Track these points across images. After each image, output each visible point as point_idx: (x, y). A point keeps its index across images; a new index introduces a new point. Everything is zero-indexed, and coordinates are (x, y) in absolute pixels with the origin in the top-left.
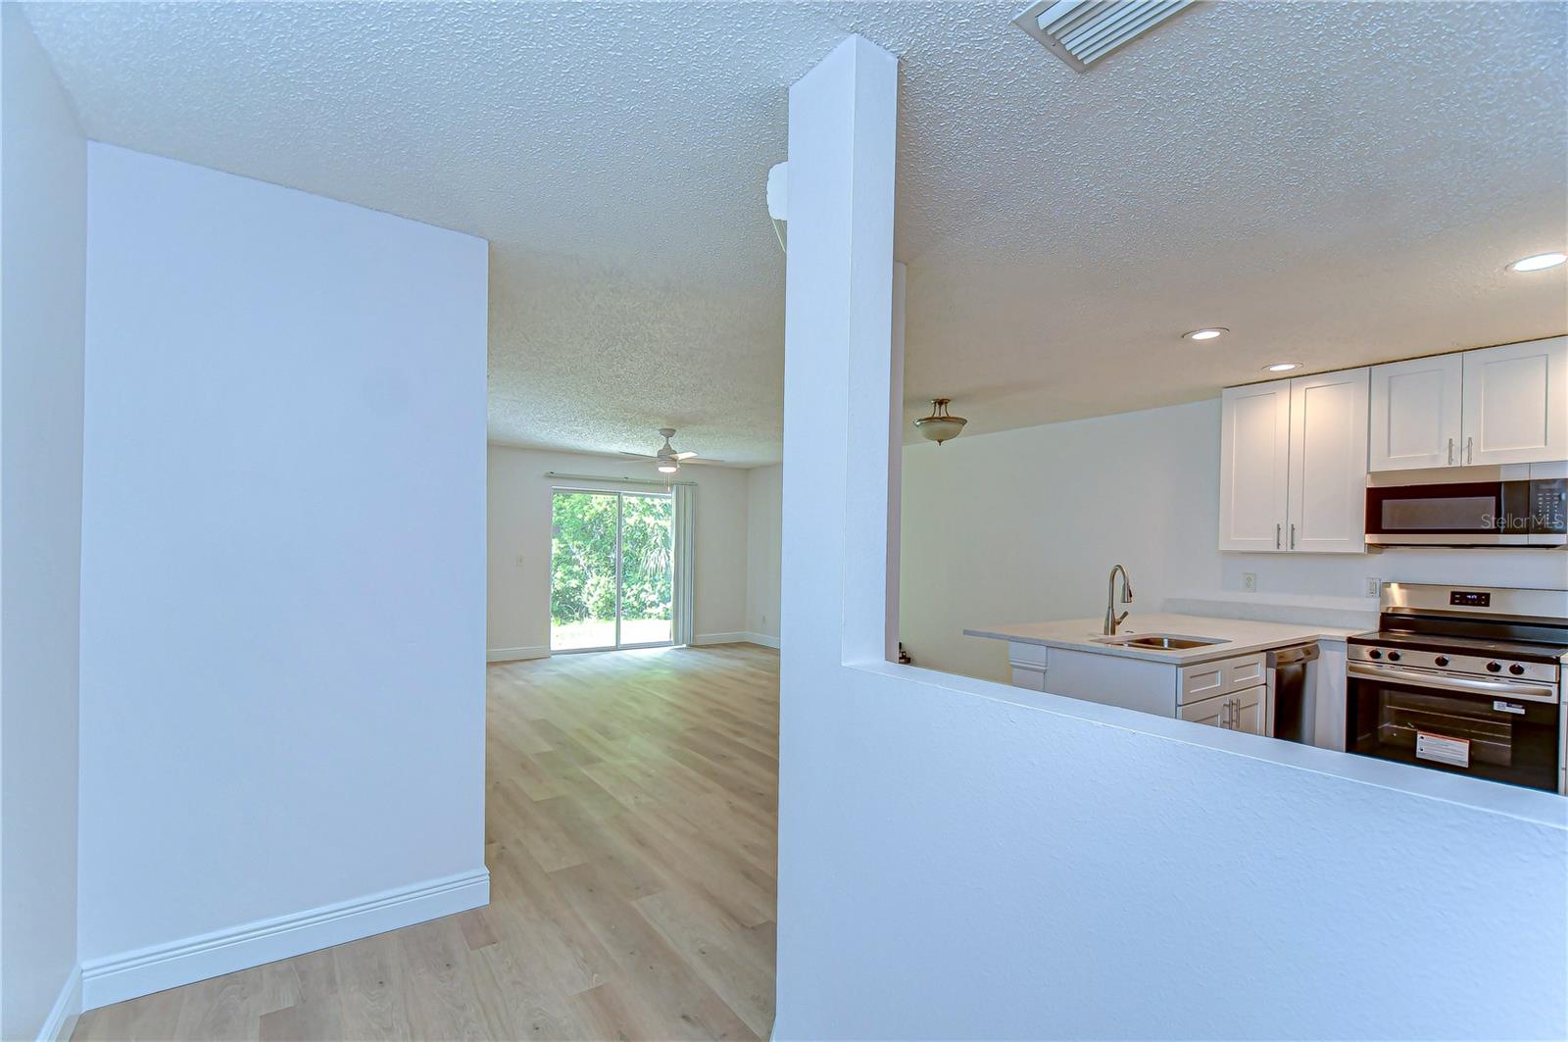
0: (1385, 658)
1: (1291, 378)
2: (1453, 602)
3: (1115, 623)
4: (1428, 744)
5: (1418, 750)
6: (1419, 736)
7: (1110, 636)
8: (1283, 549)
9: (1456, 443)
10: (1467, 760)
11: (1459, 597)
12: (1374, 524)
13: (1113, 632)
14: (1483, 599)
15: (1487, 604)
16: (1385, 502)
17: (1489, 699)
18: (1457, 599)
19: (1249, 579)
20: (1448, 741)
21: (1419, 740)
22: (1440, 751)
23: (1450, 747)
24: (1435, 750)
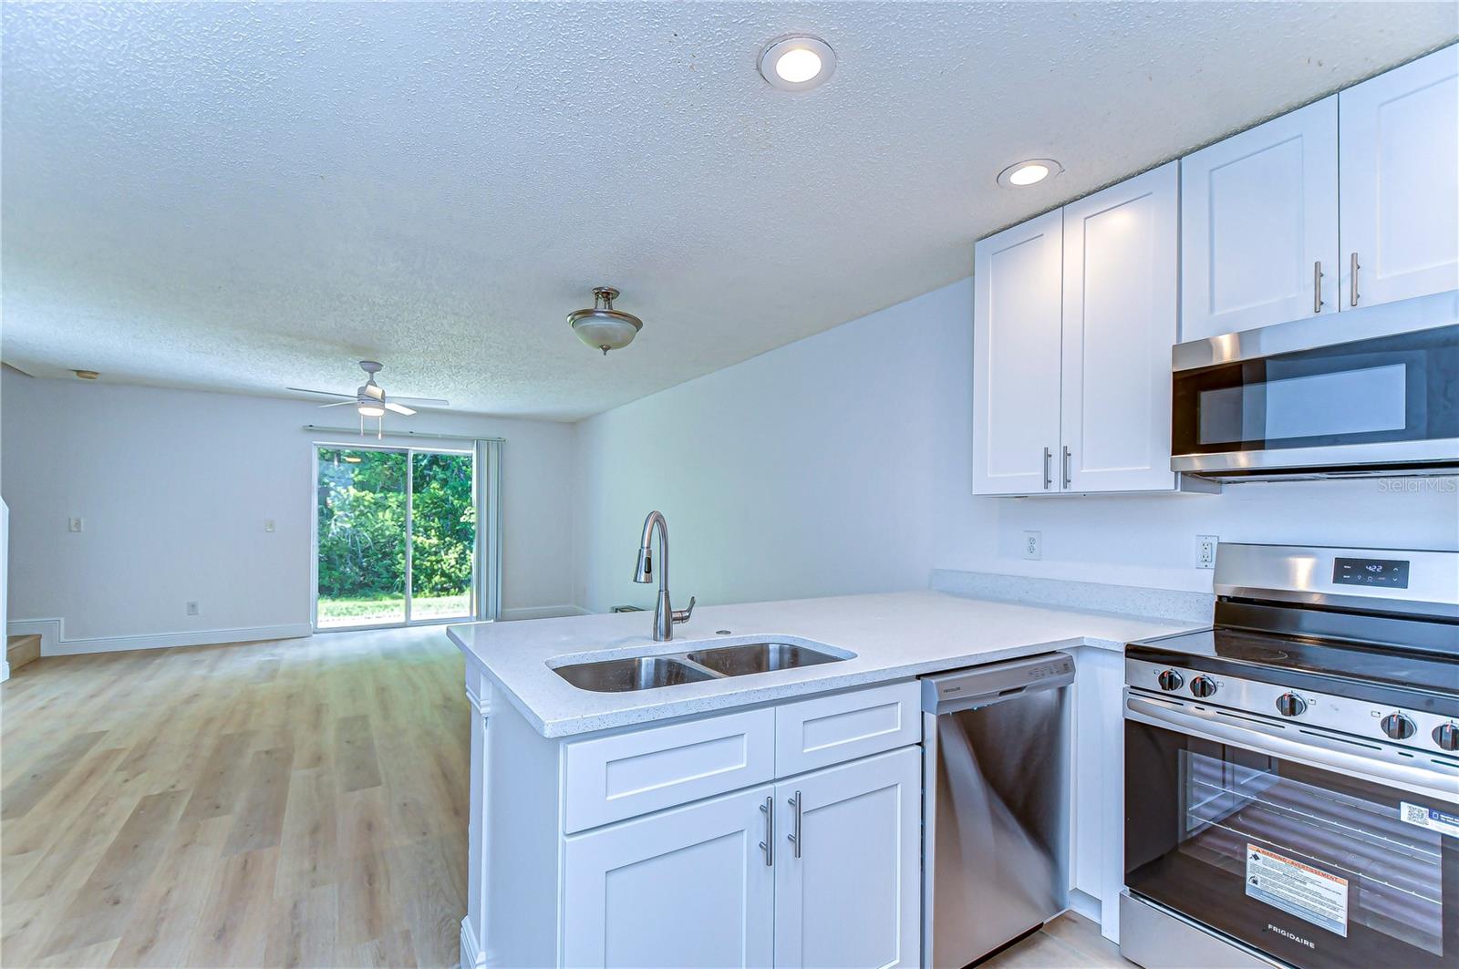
0: (1186, 691)
1: (1063, 205)
2: (1338, 578)
4: (1264, 871)
5: (1249, 882)
6: (1250, 852)
7: (663, 643)
8: (1054, 489)
9: (1330, 270)
10: (1344, 921)
11: (1348, 569)
12: (1186, 437)
13: (668, 634)
14: (1394, 572)
15: (1397, 583)
16: (1206, 397)
17: (1392, 797)
18: (1347, 572)
20: (1306, 873)
21: (1250, 861)
22: (1290, 891)
23: (1309, 886)
24: (1281, 887)
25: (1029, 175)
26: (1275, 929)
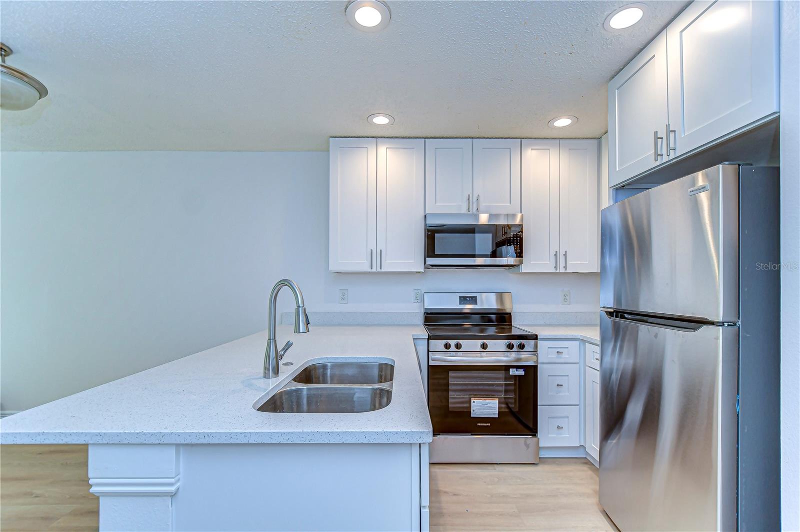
0: (453, 348)
1: (377, 138)
2: (461, 303)
3: (279, 357)
5: (472, 411)
6: (472, 401)
8: (374, 269)
9: (471, 198)
10: (497, 412)
11: (464, 299)
12: (430, 250)
14: (473, 300)
15: (476, 303)
16: (437, 236)
18: (462, 301)
19: (343, 294)
20: (488, 401)
21: (472, 404)
22: (484, 409)
23: (489, 405)
24: (481, 409)
25: (381, 120)
26: (480, 424)
